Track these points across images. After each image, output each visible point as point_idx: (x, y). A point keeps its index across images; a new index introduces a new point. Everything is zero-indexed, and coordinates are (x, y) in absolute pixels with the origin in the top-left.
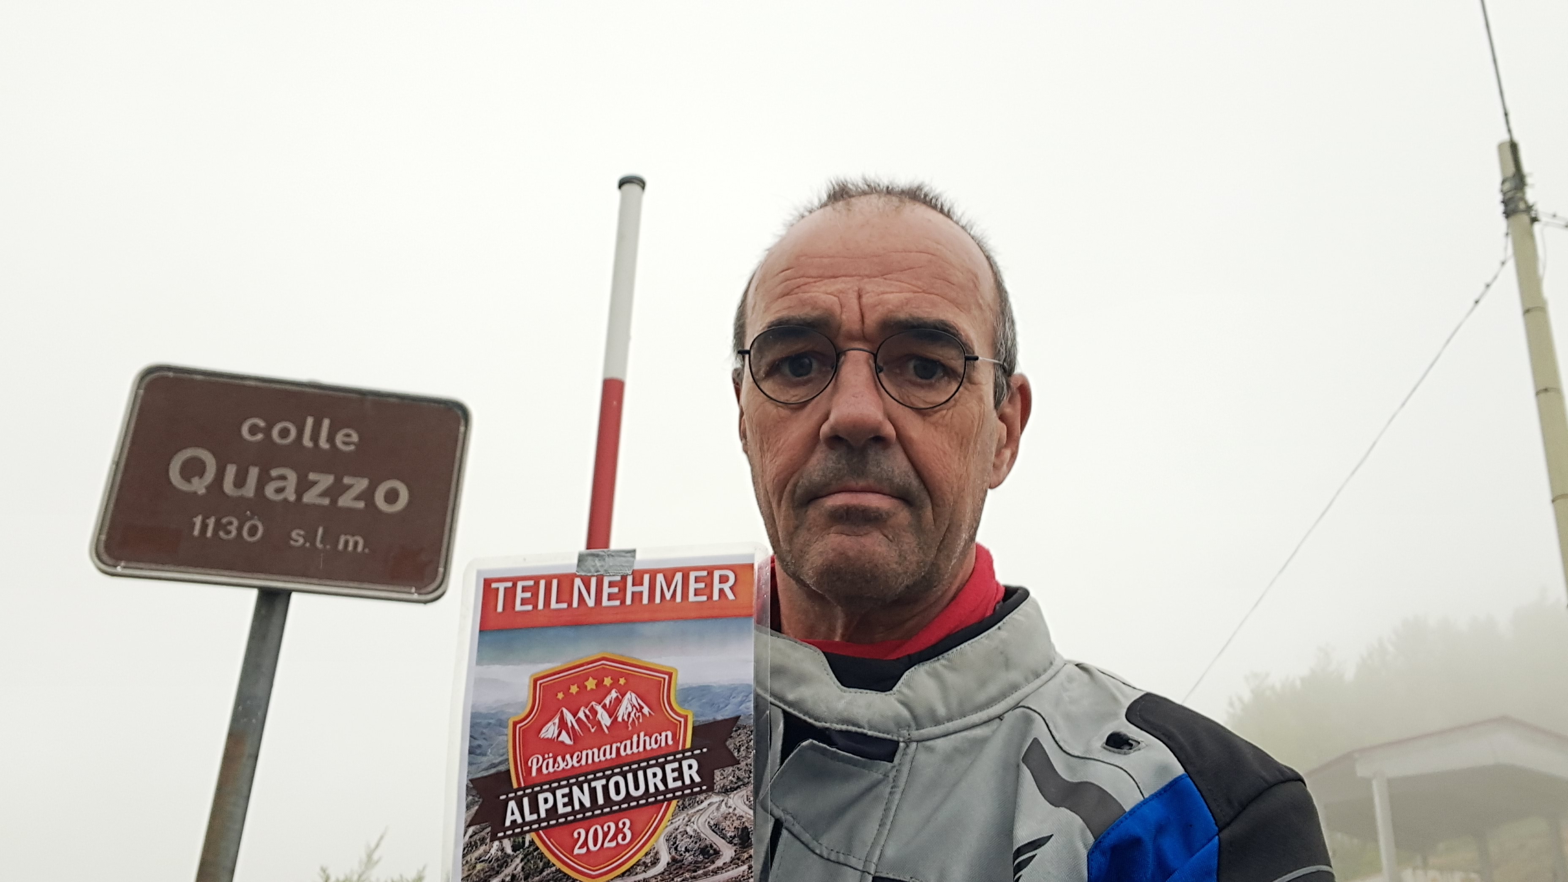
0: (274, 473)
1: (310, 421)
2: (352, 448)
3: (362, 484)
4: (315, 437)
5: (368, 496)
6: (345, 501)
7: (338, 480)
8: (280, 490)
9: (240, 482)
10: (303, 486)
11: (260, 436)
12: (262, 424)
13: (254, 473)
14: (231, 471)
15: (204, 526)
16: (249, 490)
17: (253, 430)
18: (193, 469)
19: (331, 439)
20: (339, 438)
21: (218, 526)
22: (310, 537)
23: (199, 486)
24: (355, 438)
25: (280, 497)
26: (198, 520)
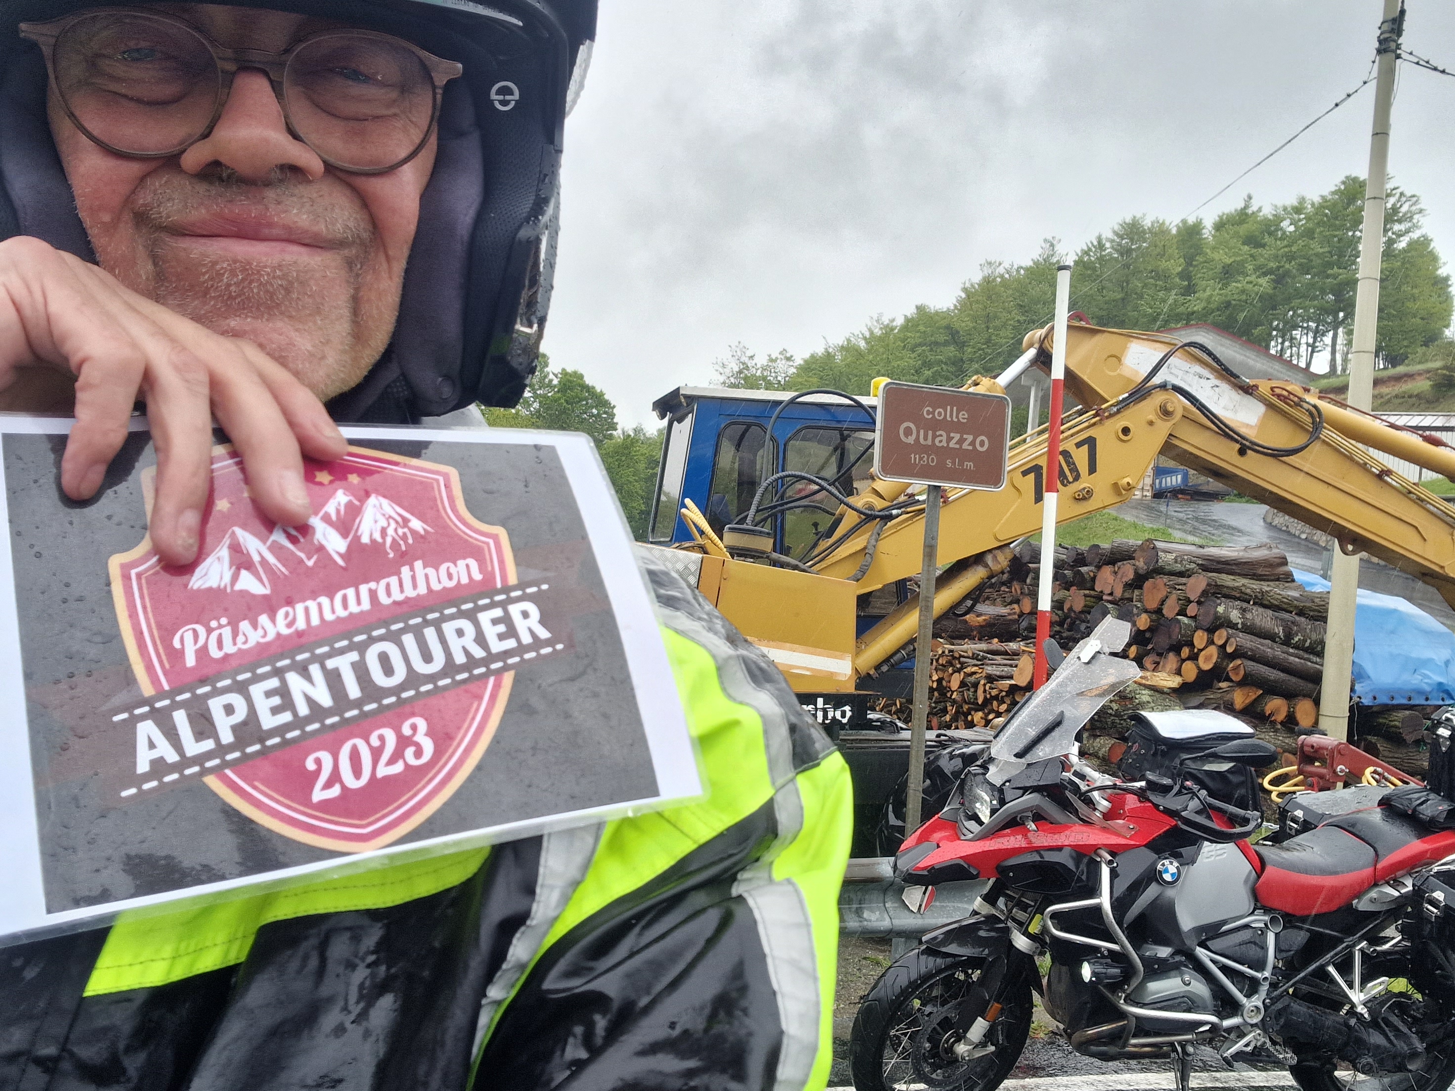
0: (938, 433)
1: (949, 408)
2: (965, 421)
3: (970, 438)
4: (951, 416)
5: (973, 443)
6: (965, 446)
7: (962, 436)
8: (941, 441)
9: (926, 439)
10: (949, 439)
11: (931, 416)
12: (931, 410)
13: (930, 433)
14: (922, 432)
15: (915, 459)
16: (929, 442)
17: (928, 413)
18: (908, 431)
19: (957, 417)
20: (960, 416)
21: (921, 459)
22: (954, 463)
23: (911, 440)
24: (966, 416)
25: (941, 445)
26: (913, 456)
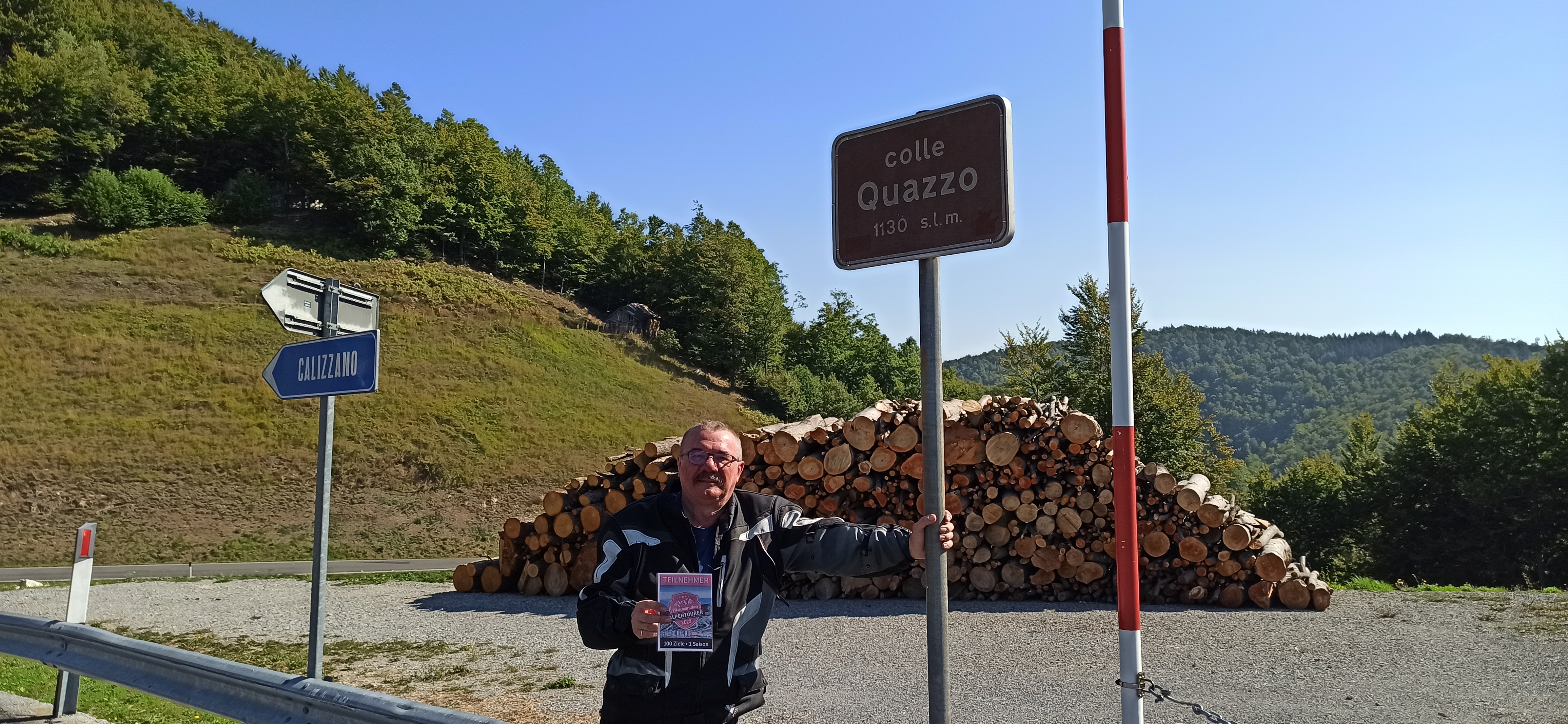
0: (906, 184)
1: (917, 142)
2: (941, 154)
3: (951, 176)
4: (922, 154)
5: (955, 184)
6: (945, 191)
7: (938, 178)
8: (910, 195)
9: (891, 198)
10: (922, 187)
11: (895, 163)
12: (894, 154)
13: (896, 186)
14: (885, 190)
15: (879, 229)
16: (896, 201)
17: (891, 160)
18: (868, 195)
19: (930, 152)
20: (934, 149)
21: (886, 227)
22: (930, 221)
23: (872, 205)
24: (942, 146)
25: (911, 200)
26: (876, 227)
